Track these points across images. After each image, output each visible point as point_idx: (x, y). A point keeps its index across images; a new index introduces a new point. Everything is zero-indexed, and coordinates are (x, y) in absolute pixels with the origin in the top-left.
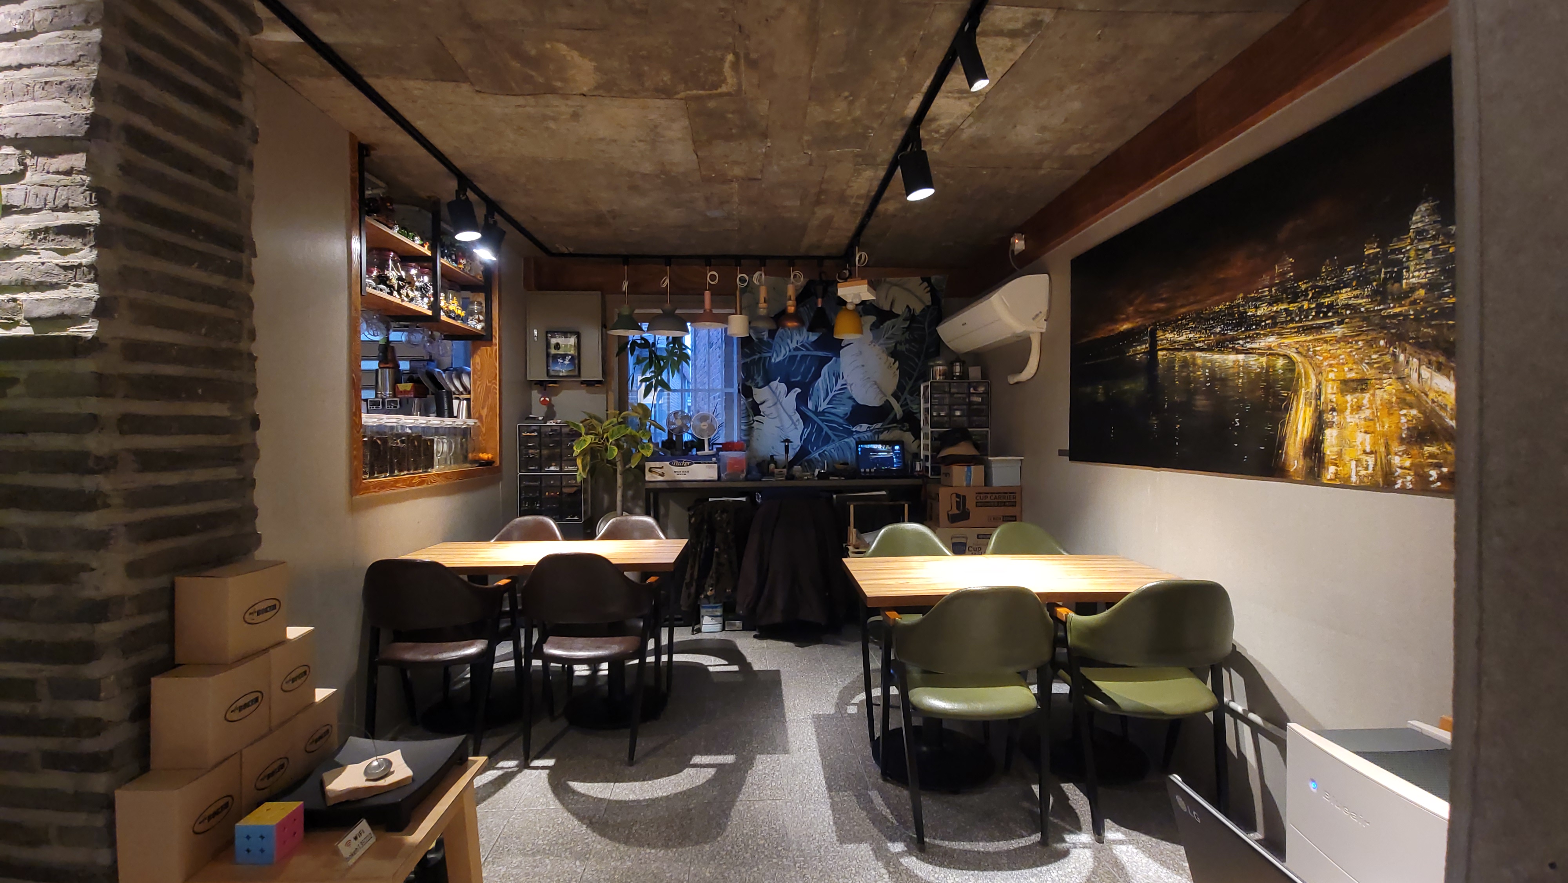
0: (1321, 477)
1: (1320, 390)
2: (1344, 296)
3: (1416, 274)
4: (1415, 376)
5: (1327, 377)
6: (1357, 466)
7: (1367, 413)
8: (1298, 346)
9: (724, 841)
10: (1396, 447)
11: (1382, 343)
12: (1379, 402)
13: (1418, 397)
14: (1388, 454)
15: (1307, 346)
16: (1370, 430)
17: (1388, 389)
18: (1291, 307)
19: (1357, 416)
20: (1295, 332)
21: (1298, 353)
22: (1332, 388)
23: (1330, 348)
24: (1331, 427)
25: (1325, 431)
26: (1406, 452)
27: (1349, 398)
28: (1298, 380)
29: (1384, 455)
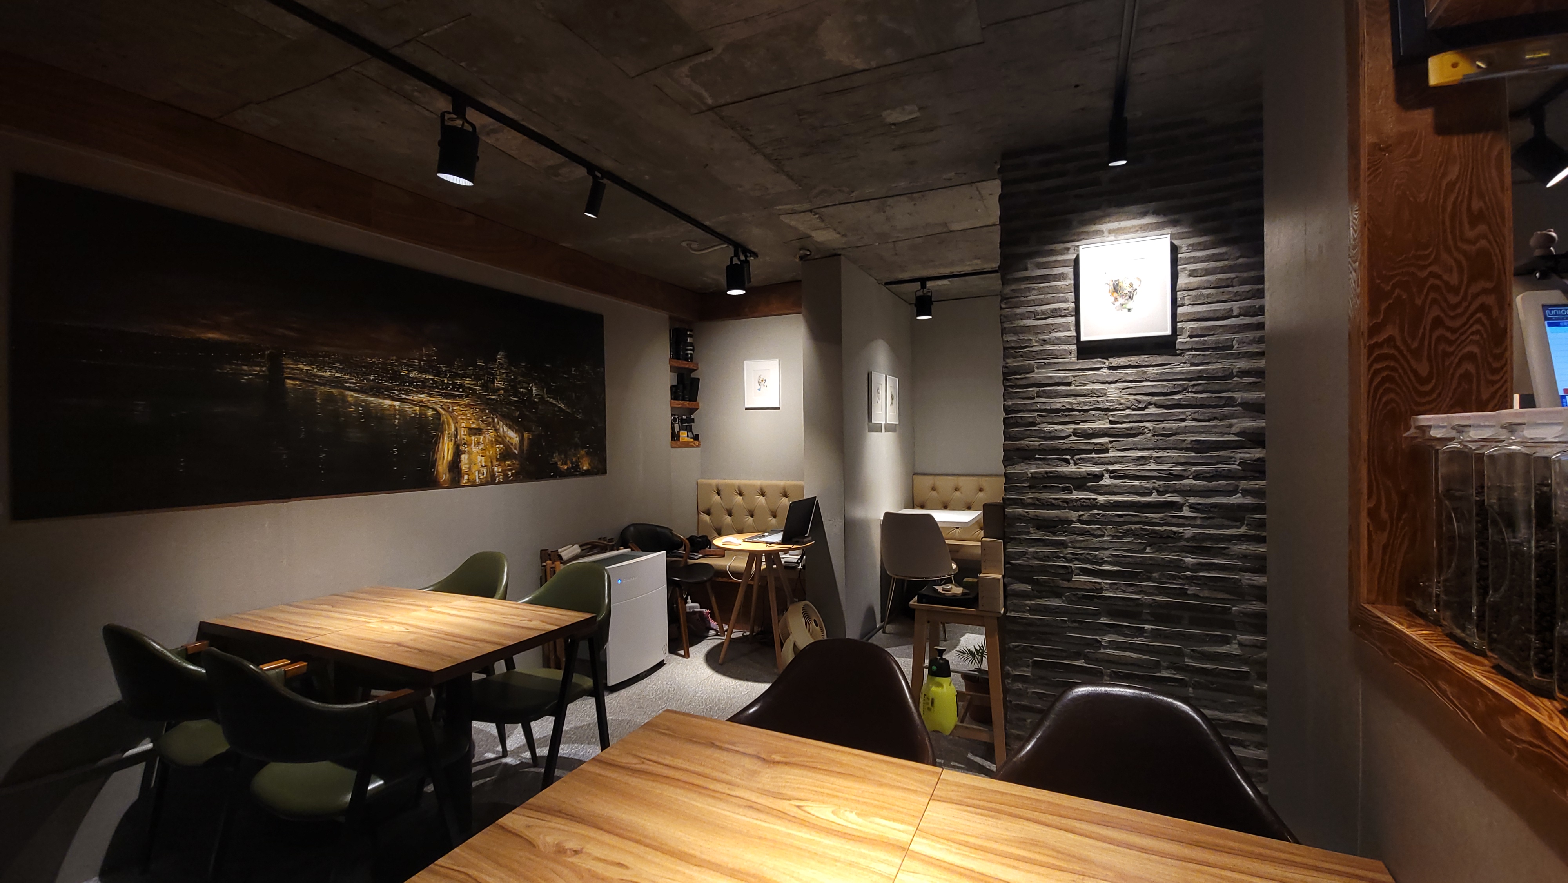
0: (460, 483)
1: (457, 432)
2: (468, 382)
3: (500, 382)
4: (501, 429)
5: (461, 425)
6: (479, 474)
7: (482, 446)
8: (442, 404)
10: (495, 463)
11: (487, 411)
12: (487, 441)
13: (503, 440)
14: (492, 466)
15: (448, 405)
16: (484, 455)
17: (491, 435)
18: (436, 379)
19: (477, 448)
20: (439, 395)
21: (442, 408)
22: (464, 432)
23: (462, 409)
24: (464, 454)
25: (461, 456)
26: (499, 465)
27: (473, 438)
29: (490, 467)
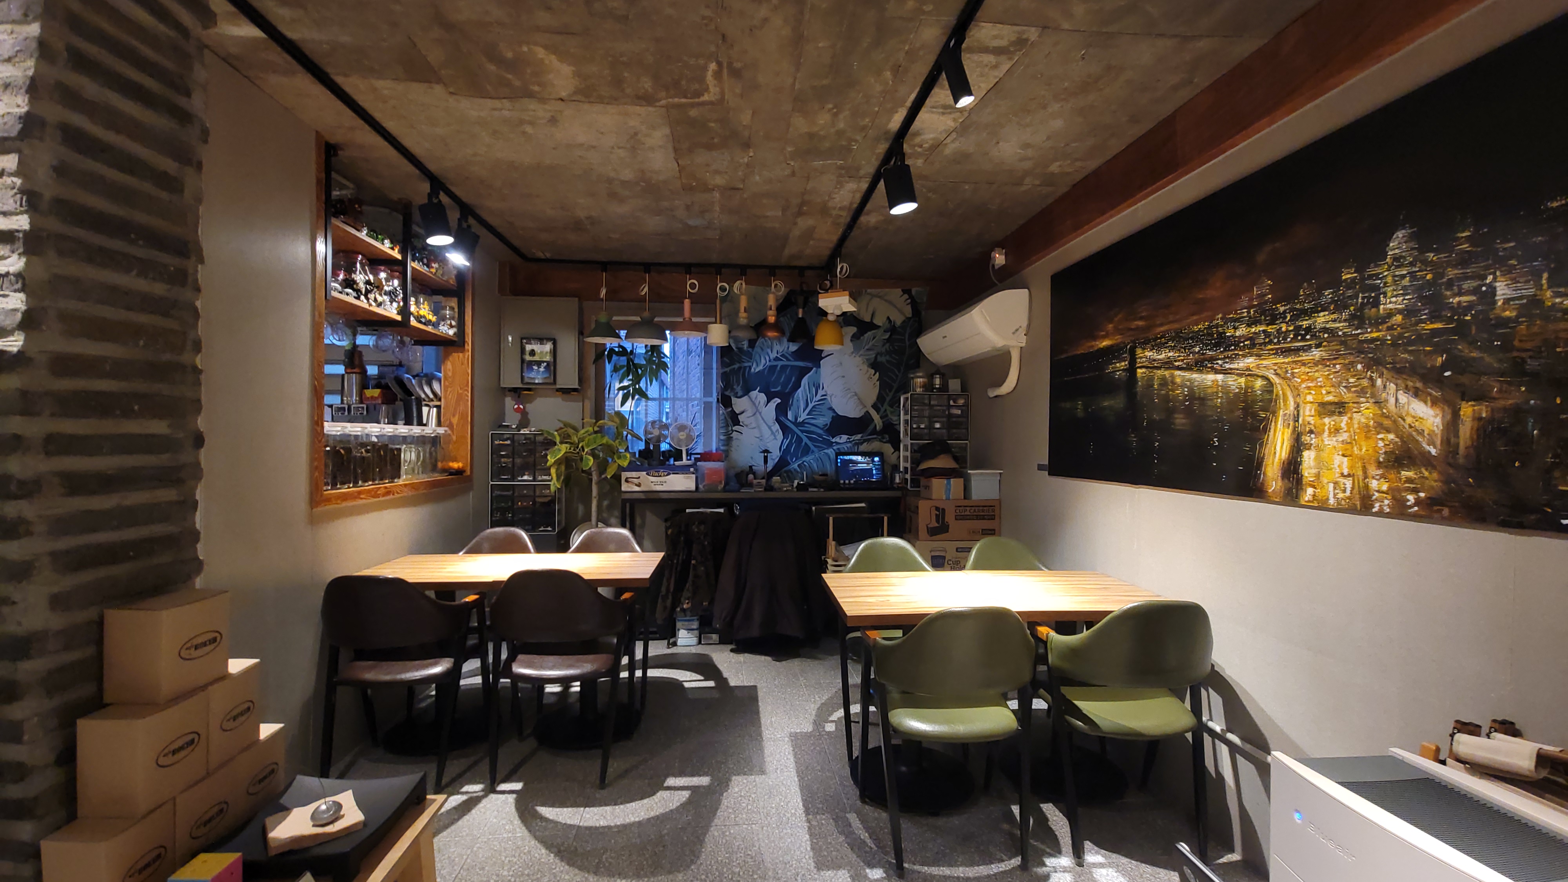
0: (1299, 499)
1: (1298, 411)
2: (1322, 319)
3: (1394, 299)
4: (1392, 400)
5: (1305, 399)
6: (1335, 488)
7: (1345, 436)
8: (1276, 368)
9: (698, 869)
10: (1373, 471)
11: (1359, 367)
12: (1356, 426)
13: (1395, 422)
14: (1366, 477)
15: (1286, 368)
16: (1348, 453)
17: (1366, 413)
18: (1270, 329)
19: (1335, 439)
20: (1273, 354)
21: (1277, 374)
22: (1310, 410)
23: (1308, 370)
24: (1309, 449)
25: (1303, 453)
26: (1382, 476)
27: (1327, 420)
28: (1276, 401)
29: (1361, 478)
